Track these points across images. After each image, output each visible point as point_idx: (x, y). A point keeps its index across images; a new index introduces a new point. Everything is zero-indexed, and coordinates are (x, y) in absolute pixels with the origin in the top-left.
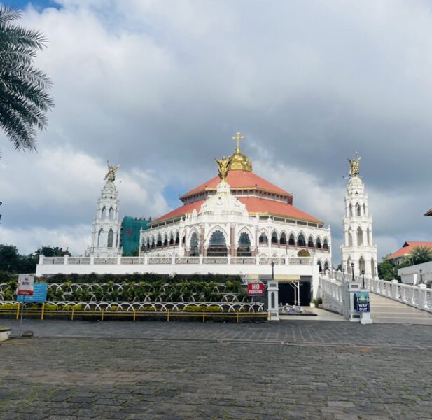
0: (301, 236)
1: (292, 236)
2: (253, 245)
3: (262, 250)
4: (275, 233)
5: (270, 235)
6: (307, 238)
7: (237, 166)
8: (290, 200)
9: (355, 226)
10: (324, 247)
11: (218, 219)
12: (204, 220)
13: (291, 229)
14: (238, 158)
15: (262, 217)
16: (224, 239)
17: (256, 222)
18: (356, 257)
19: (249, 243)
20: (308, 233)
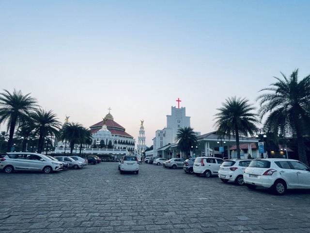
0: (127, 141)
1: (124, 141)
2: (113, 144)
3: (115, 145)
4: (119, 141)
5: (118, 141)
6: (128, 142)
7: (109, 119)
8: (124, 130)
9: (141, 139)
10: (133, 144)
11: (103, 136)
12: (98, 136)
13: (124, 139)
14: (109, 116)
15: (116, 136)
16: (104, 142)
17: (114, 137)
18: (141, 147)
19: (111, 143)
20: (129, 140)
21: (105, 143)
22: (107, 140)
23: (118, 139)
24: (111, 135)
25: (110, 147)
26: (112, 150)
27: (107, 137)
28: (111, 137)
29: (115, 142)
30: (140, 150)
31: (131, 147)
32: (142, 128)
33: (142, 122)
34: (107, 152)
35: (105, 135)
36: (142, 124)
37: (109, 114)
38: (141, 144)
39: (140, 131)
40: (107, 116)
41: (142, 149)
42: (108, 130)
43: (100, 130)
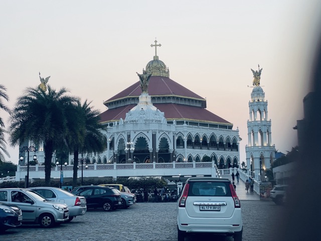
0: (213, 137)
1: (205, 138)
2: (171, 147)
3: (179, 151)
4: (189, 137)
5: (185, 138)
6: (218, 139)
7: (155, 74)
8: (204, 103)
9: (256, 129)
10: (234, 146)
11: (141, 127)
12: (129, 127)
13: (204, 132)
14: (156, 65)
15: (178, 123)
16: (146, 144)
17: (174, 128)
18: (257, 155)
19: (167, 146)
20: (219, 133)
21: (150, 147)
22: (154, 136)
23: (187, 131)
24: (164, 120)
25: (165, 156)
26: (171, 166)
27: (154, 127)
28: (165, 127)
29: (179, 142)
30: (257, 162)
31: (226, 154)
32: (258, 92)
33: (257, 75)
34: (154, 171)
35: (147, 122)
36: (257, 82)
37: (156, 60)
38: (259, 144)
39: (251, 105)
40: (148, 66)
41: (262, 159)
42: (155, 108)
43: (133, 110)
